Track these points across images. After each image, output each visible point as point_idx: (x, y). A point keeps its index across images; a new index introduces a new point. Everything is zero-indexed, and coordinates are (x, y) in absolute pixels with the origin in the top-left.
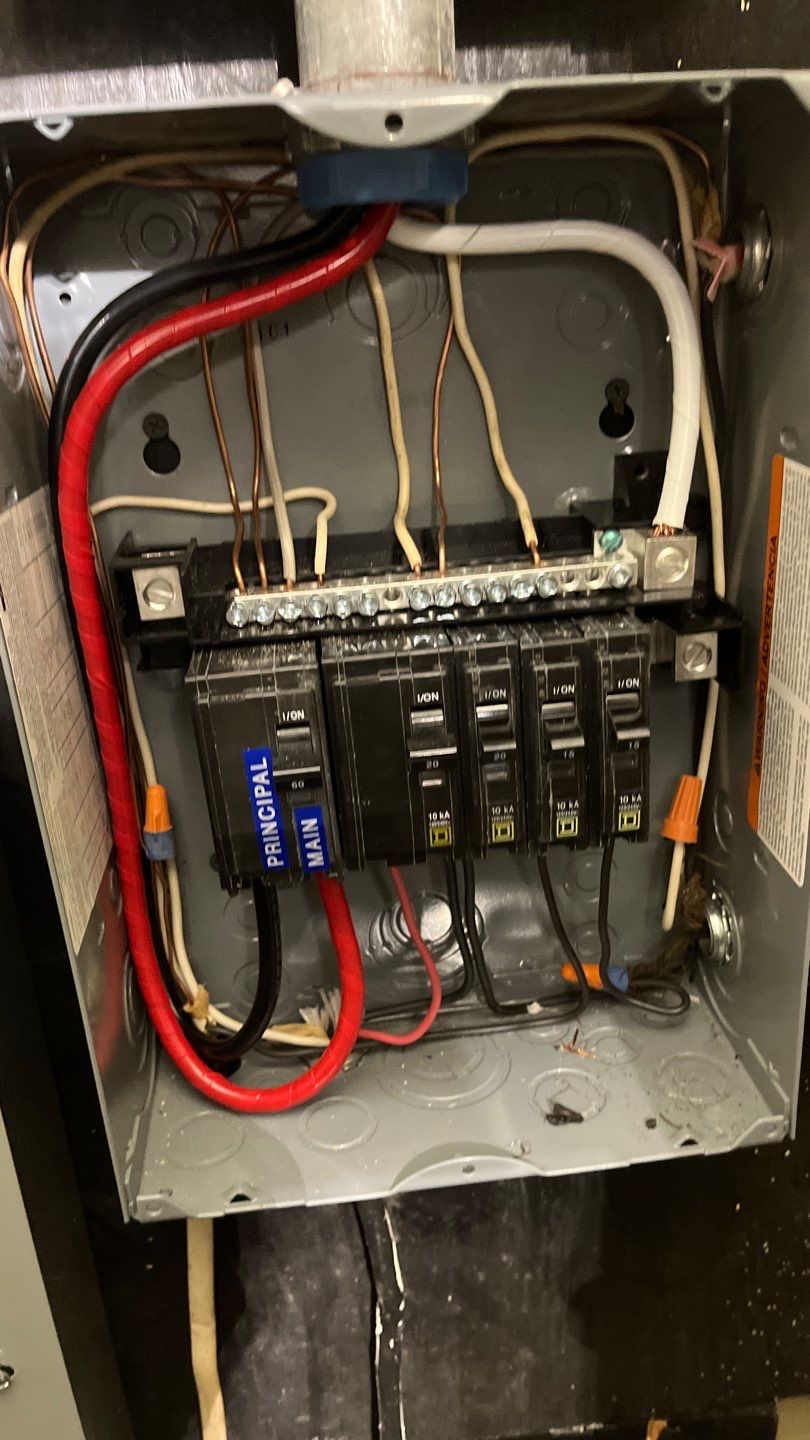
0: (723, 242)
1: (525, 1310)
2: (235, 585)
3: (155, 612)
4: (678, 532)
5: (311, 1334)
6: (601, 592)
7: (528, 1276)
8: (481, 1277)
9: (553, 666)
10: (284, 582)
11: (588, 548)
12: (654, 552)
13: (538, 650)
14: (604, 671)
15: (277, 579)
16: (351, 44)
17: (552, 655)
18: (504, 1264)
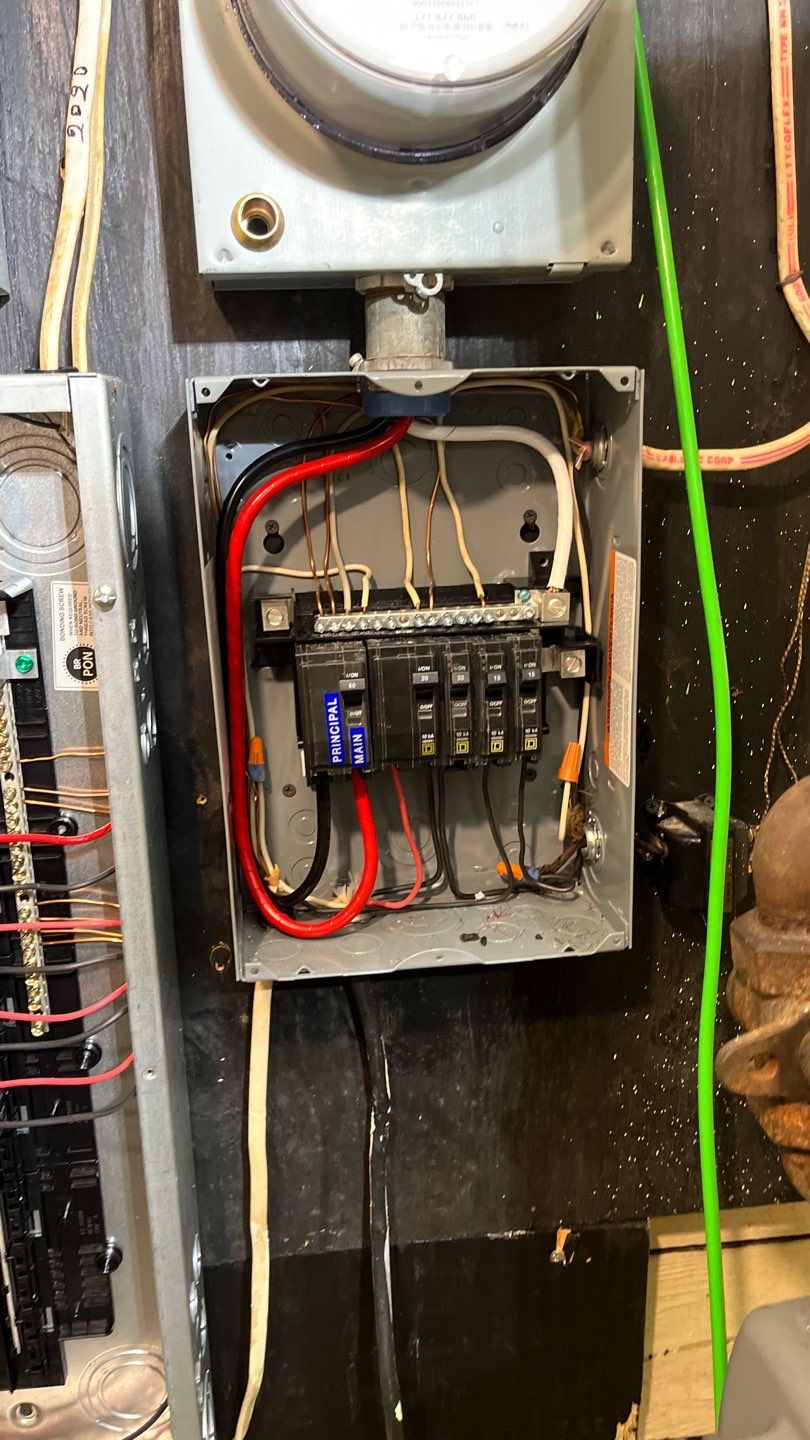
0: (584, 440)
1: (471, 1131)
2: (317, 612)
3: (273, 626)
4: (561, 591)
5: (324, 1143)
6: (519, 622)
7: (474, 1103)
8: (442, 1102)
9: (491, 654)
10: (344, 611)
11: (512, 600)
12: (546, 602)
13: (482, 646)
14: (517, 658)
15: (340, 610)
16: (395, 343)
17: (489, 649)
18: (458, 1093)
